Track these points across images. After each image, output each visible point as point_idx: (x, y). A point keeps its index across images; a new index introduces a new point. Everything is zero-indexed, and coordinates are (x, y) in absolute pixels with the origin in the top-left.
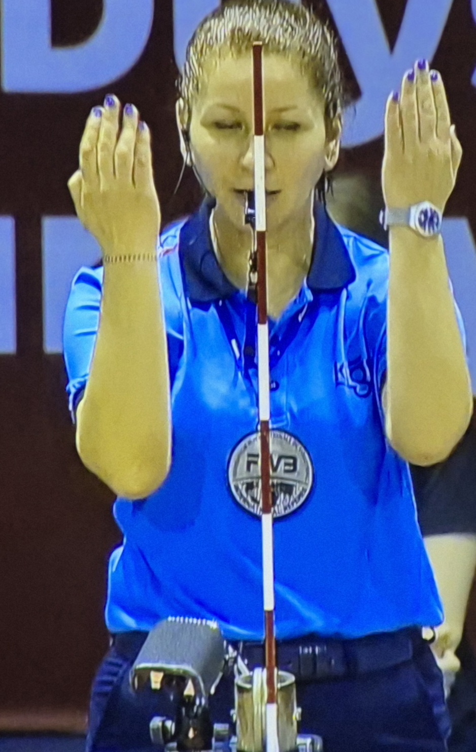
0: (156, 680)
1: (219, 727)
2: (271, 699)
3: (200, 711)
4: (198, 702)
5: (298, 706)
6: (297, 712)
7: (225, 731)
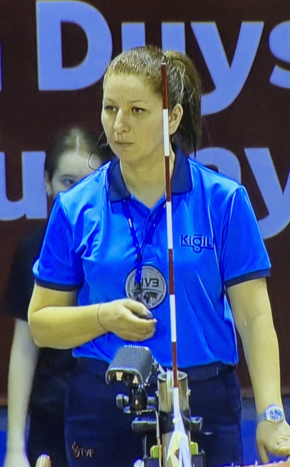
0: (119, 376)
1: (150, 399)
2: (175, 386)
3: (141, 391)
4: (139, 387)
5: (189, 388)
6: (188, 392)
7: (153, 400)
